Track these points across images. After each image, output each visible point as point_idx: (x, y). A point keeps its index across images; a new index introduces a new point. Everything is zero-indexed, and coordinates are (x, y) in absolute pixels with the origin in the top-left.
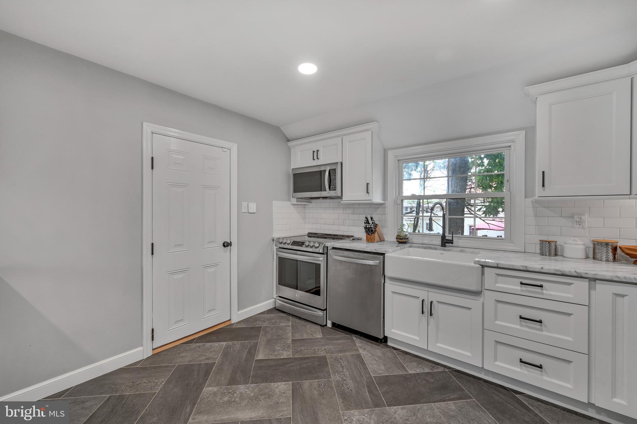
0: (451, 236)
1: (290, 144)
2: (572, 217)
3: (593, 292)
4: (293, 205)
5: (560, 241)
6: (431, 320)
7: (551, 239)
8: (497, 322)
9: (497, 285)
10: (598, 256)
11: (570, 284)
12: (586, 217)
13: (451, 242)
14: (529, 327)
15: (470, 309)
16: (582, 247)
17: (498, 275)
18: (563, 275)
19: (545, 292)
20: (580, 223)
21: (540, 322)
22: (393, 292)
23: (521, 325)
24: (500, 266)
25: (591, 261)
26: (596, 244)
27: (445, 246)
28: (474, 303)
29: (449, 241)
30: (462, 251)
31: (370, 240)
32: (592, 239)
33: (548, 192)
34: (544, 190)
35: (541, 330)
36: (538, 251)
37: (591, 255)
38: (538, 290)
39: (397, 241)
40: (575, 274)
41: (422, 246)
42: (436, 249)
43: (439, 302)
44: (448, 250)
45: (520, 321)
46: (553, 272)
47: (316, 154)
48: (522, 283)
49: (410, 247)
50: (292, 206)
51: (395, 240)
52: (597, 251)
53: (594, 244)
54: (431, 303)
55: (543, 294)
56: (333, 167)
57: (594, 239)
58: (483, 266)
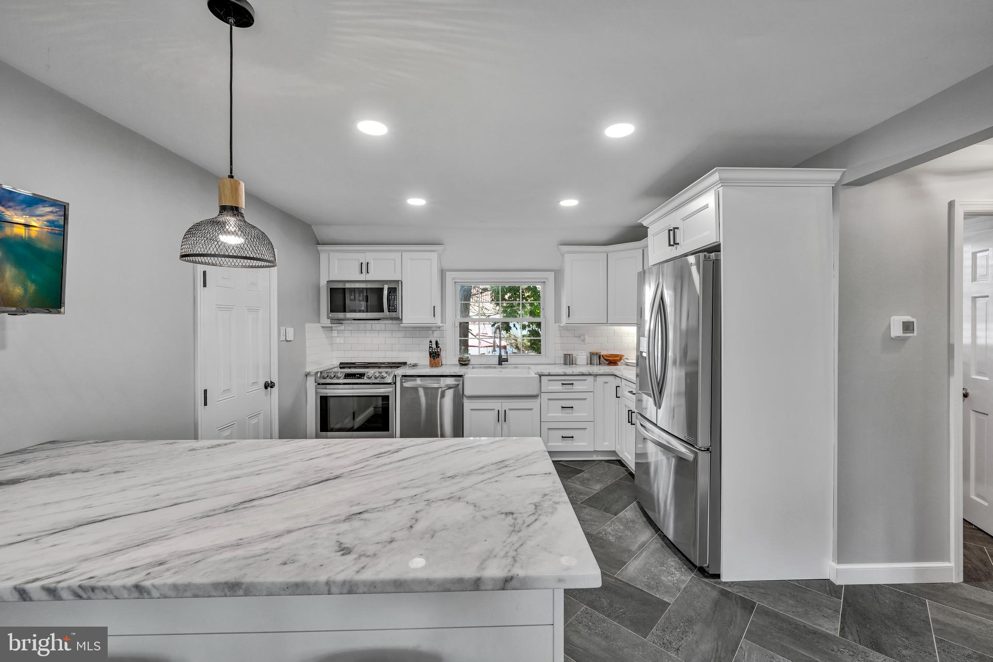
1: (320, 248)
2: (580, 337)
3: (595, 383)
4: (323, 327)
5: (574, 353)
6: (505, 426)
7: (569, 353)
8: (549, 415)
9: (549, 388)
10: (592, 362)
11: (585, 380)
12: (586, 337)
14: (567, 413)
15: (532, 409)
16: (585, 357)
17: (549, 380)
18: (583, 375)
19: (574, 387)
20: (584, 341)
21: (572, 407)
22: (472, 410)
23: (562, 413)
24: (550, 374)
25: (589, 365)
26: (592, 354)
27: (502, 365)
28: (533, 404)
29: (505, 360)
30: (516, 368)
31: (433, 365)
32: (590, 351)
33: (571, 321)
34: (569, 319)
35: (572, 413)
36: (563, 362)
37: (589, 363)
38: (570, 386)
39: (460, 364)
40: (588, 373)
41: (484, 367)
42: (495, 368)
43: (510, 409)
44: (506, 368)
45: (562, 410)
46: (578, 374)
47: (364, 267)
48: (563, 384)
49: (473, 368)
50: (321, 329)
51: (457, 363)
52: (592, 359)
53: (591, 355)
54: (505, 411)
55: (573, 389)
56: (392, 286)
57: (591, 351)
58: (540, 376)
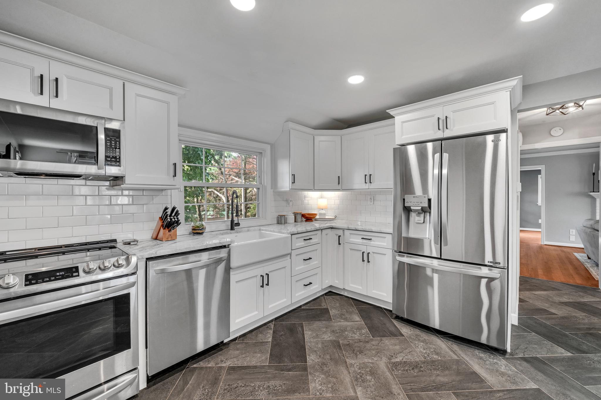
0: (237, 220)
3: (322, 236)
6: (266, 290)
8: (296, 269)
9: (297, 245)
11: (317, 234)
13: (238, 224)
14: (307, 264)
15: (286, 267)
17: (297, 238)
20: (289, 204)
21: (311, 259)
22: (237, 282)
23: (304, 265)
24: (298, 232)
26: (296, 214)
27: (234, 229)
30: (248, 231)
32: (293, 211)
34: (293, 185)
35: (311, 263)
38: (309, 241)
40: (319, 229)
44: (238, 232)
45: (304, 262)
48: (304, 240)
52: (297, 217)
54: (267, 273)
56: (113, 126)
58: (292, 235)
